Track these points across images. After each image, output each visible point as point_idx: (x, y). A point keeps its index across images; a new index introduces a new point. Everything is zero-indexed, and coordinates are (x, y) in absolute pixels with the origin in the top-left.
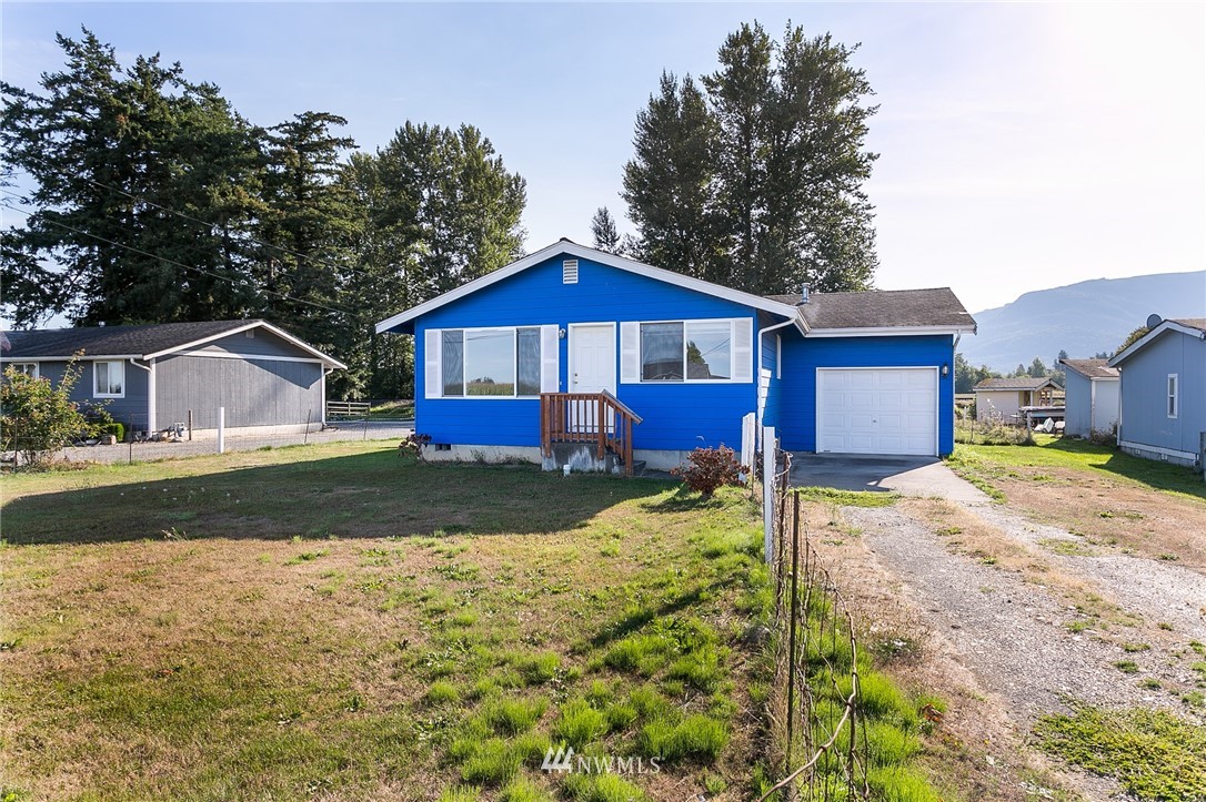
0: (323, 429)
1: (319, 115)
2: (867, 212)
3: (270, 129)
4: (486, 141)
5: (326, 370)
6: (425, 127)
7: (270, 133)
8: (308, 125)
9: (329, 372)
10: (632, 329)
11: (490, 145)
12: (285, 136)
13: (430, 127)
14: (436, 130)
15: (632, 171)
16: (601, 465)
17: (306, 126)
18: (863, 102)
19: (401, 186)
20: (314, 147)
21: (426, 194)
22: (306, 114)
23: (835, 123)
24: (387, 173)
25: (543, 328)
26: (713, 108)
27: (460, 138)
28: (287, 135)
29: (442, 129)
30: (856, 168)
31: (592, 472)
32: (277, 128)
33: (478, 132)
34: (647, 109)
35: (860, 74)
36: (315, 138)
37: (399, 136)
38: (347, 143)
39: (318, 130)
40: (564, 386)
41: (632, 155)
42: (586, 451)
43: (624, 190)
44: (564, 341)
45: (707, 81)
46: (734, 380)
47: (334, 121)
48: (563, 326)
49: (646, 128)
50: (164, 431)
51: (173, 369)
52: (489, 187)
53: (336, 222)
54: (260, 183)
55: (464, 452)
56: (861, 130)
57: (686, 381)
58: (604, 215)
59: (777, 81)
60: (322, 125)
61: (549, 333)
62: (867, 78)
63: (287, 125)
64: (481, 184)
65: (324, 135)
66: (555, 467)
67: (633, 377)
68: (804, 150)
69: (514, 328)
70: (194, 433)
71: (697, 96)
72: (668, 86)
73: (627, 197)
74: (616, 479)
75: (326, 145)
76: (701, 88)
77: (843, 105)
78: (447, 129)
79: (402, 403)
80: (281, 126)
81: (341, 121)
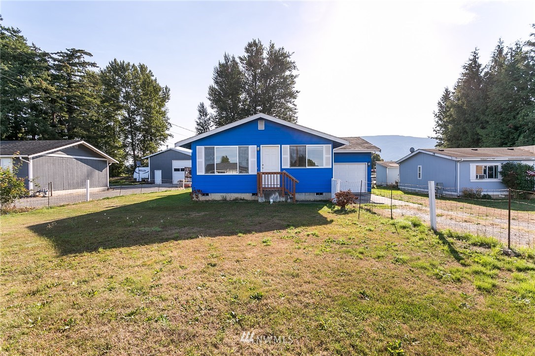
0: (108, 189)
1: (79, 50)
2: (295, 110)
3: (52, 54)
4: (150, 71)
5: (109, 164)
6: (124, 62)
7: (52, 56)
8: (73, 55)
9: (110, 165)
10: (287, 148)
11: (152, 73)
12: (60, 58)
13: (126, 62)
14: (129, 63)
15: (212, 89)
16: (283, 199)
17: (73, 54)
18: (294, 73)
19: (112, 86)
20: (75, 65)
21: (124, 90)
22: (72, 49)
23: (285, 79)
24: (106, 80)
25: (250, 147)
26: (243, 69)
27: (138, 69)
28: (61, 58)
29: (131, 64)
30: (292, 95)
31: (280, 202)
32: (56, 54)
33: (147, 67)
34: (218, 66)
35: (294, 63)
36: (76, 60)
37: (111, 65)
38: (93, 65)
39: (79, 57)
40: (259, 169)
41: (212, 83)
42: (277, 194)
43: (208, 96)
44: (259, 152)
45: (240, 58)
46: (324, 167)
47: (87, 54)
48: (259, 146)
49: (218, 73)
50: (37, 192)
51: (41, 162)
52: (155, 90)
53: (88, 99)
54: (49, 78)
55: (217, 197)
56: (293, 82)
57: (307, 167)
58: (202, 106)
59: (266, 62)
60: (81, 55)
61: (252, 149)
62: (296, 64)
63: (61, 53)
64: (151, 89)
65: (82, 59)
66: (264, 201)
67: (287, 165)
68: (274, 88)
69: (238, 146)
70: (53, 192)
71: (237, 63)
72: (226, 57)
73: (210, 99)
74: (290, 204)
75: (84, 64)
76: (238, 60)
77: (287, 73)
78: (133, 64)
79: (116, 178)
80: (58, 53)
81: (90, 55)
